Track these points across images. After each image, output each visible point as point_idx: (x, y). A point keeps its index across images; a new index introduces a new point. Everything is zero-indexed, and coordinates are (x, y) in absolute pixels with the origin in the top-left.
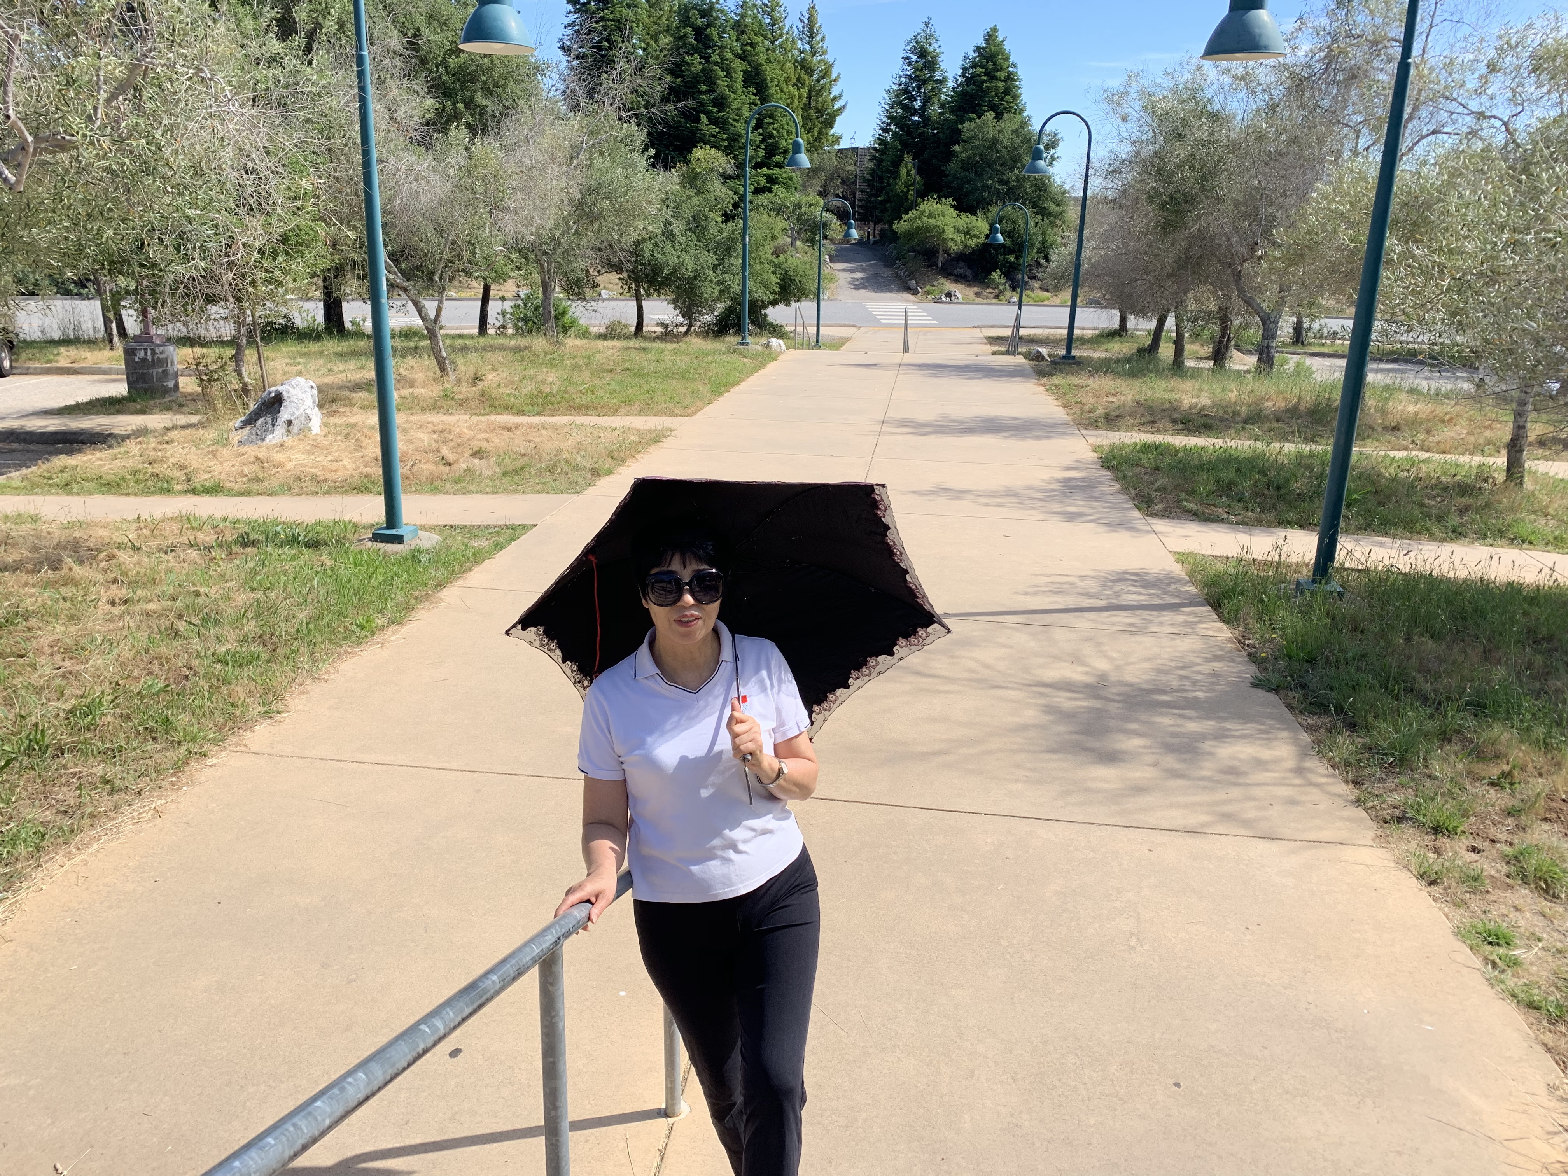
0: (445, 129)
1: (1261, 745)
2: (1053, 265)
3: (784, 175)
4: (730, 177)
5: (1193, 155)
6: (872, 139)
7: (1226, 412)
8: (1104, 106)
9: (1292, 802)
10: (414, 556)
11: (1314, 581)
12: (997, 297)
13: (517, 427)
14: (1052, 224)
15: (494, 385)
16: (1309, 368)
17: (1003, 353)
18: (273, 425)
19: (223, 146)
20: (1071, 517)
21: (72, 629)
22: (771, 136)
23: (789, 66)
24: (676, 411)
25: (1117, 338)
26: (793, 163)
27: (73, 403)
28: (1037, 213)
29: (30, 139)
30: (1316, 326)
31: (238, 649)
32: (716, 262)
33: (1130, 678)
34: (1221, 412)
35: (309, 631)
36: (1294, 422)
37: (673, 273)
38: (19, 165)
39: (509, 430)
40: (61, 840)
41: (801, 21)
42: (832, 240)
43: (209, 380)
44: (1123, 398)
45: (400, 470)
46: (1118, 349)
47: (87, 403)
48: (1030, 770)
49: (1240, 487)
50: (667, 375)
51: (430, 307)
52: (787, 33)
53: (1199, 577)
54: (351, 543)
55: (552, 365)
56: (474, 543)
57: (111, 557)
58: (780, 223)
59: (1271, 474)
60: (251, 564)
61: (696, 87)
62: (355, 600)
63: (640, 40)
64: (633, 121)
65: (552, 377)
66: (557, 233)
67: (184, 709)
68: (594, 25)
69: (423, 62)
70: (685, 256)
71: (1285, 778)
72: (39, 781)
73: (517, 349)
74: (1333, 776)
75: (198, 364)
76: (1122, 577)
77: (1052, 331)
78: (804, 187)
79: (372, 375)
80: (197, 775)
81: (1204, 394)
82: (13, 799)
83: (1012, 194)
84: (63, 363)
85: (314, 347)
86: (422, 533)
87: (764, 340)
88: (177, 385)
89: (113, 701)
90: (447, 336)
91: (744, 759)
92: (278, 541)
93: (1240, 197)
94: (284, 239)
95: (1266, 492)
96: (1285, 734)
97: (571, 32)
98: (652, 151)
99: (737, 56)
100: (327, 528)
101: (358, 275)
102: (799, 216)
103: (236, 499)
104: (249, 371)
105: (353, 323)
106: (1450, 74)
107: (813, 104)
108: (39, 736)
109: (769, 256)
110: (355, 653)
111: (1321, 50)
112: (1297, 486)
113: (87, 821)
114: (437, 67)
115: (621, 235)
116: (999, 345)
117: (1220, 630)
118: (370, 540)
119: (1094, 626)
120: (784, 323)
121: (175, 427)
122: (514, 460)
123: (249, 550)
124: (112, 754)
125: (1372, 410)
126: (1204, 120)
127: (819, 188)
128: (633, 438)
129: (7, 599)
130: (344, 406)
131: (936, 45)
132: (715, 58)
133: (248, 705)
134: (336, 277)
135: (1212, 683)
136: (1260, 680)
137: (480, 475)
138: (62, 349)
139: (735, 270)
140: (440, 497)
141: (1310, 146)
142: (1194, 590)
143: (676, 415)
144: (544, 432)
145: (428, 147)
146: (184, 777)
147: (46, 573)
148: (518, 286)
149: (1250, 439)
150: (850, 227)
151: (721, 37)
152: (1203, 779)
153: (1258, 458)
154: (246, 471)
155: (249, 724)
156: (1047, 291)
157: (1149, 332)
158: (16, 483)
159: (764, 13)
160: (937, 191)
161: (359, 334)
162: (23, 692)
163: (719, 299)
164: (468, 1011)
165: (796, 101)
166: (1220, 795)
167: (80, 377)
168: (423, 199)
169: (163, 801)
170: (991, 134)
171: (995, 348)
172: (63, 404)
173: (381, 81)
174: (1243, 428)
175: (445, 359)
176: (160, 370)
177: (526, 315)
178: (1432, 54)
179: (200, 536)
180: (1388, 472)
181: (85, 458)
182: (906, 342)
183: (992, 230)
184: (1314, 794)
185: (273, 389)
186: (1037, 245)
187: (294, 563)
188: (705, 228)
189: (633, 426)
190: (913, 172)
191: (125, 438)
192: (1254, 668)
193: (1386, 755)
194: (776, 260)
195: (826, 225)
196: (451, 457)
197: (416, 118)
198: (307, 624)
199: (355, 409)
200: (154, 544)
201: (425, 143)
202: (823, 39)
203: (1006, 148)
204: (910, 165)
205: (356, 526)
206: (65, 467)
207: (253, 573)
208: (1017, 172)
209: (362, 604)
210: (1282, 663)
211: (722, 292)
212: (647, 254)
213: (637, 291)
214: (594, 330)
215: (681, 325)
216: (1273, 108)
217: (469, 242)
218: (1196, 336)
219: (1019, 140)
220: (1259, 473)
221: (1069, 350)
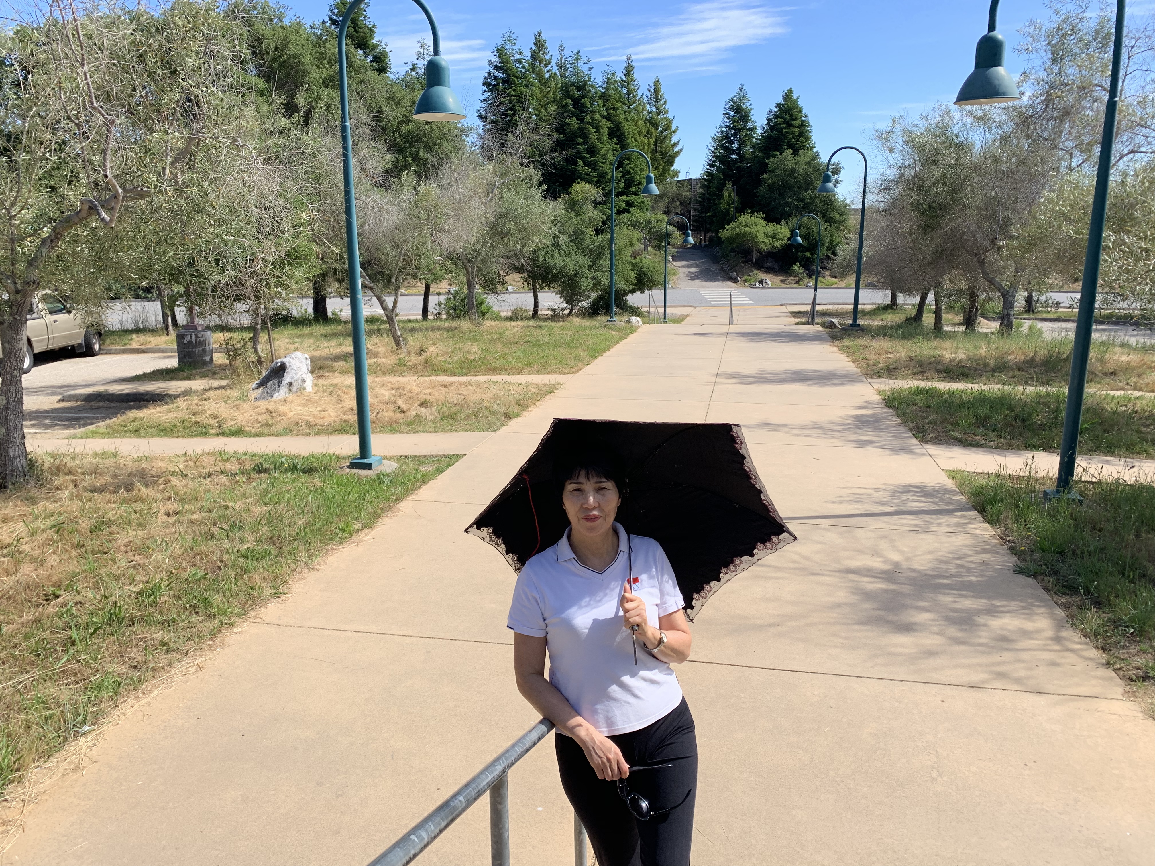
0: (399, 176)
1: (1025, 619)
2: (840, 258)
3: (639, 201)
4: (600, 203)
5: (944, 175)
6: (702, 172)
7: (978, 364)
8: (876, 142)
9: (1054, 664)
10: (380, 478)
11: (1058, 491)
12: (797, 282)
13: (451, 385)
14: (838, 229)
15: (434, 355)
16: (1040, 330)
17: (804, 324)
18: (279, 386)
19: (250, 192)
20: (862, 444)
21: (140, 533)
22: (629, 173)
23: (641, 122)
24: (564, 370)
25: (890, 311)
26: (647, 191)
27: (141, 373)
28: (826, 221)
29: (120, 191)
30: (1043, 298)
31: (256, 547)
32: (591, 264)
33: (917, 567)
34: (974, 364)
35: (306, 534)
36: (1032, 370)
37: (560, 272)
38: (112, 209)
39: (446, 386)
40: (132, 687)
41: (649, 90)
42: (674, 246)
43: (235, 355)
44: (898, 355)
45: (370, 416)
46: (890, 319)
47: (151, 373)
48: (846, 638)
49: (994, 420)
50: (556, 345)
51: (389, 301)
52: (639, 100)
53: (967, 489)
54: (335, 470)
55: (475, 340)
56: (422, 469)
57: (167, 482)
58: (636, 234)
59: (1018, 409)
60: (264, 486)
61: (574, 140)
62: (338, 511)
63: (534, 109)
64: (531, 166)
65: (474, 348)
66: (478, 246)
67: (217, 591)
68: (502, 99)
69: (384, 129)
70: (568, 260)
71: (1047, 645)
72: (117, 644)
73: (450, 329)
74: (1086, 644)
75: (227, 344)
76: (907, 489)
77: (840, 307)
78: (653, 208)
79: (350, 349)
80: (227, 640)
81: (960, 351)
82: (99, 657)
83: (807, 208)
84: (135, 345)
85: (306, 330)
86: (385, 462)
87: (625, 318)
88: (212, 359)
89: (168, 585)
90: (400, 321)
91: (633, 629)
92: (283, 469)
93: (981, 205)
94: (289, 254)
95: (1014, 423)
96: (1042, 610)
97: (486, 105)
98: (545, 187)
99: (604, 117)
100: (318, 458)
101: (339, 279)
102: (650, 229)
103: (252, 439)
104: (262, 348)
105: (333, 313)
106: (1144, 109)
107: (659, 149)
108: (117, 611)
109: (629, 258)
110: (338, 550)
111: (1041, 94)
112: (1038, 419)
113: (150, 673)
114: (393, 133)
115: (523, 247)
116: (801, 317)
117: (986, 529)
118: (348, 467)
119: (887, 526)
120: (639, 306)
121: (210, 389)
122: (449, 408)
123: (262, 475)
124: (167, 624)
125: (1093, 360)
126: (952, 149)
127: (663, 209)
128: (533, 390)
129: (97, 513)
130: (329, 371)
131: (748, 104)
132: (588, 119)
133: (263, 588)
134: (323, 281)
135: (982, 570)
136: (1020, 568)
137: (426, 419)
138: (134, 336)
139: (605, 269)
140: (397, 436)
141: (1036, 165)
142: (963, 498)
143: (565, 373)
144: (470, 387)
145: (387, 188)
146: (217, 641)
147: (123, 493)
148: (450, 285)
149: (998, 384)
150: (687, 235)
151: (592, 104)
152: (980, 645)
153: (1006, 398)
154: (260, 419)
155: (262, 602)
156: (835, 277)
157: (914, 305)
158: (103, 430)
159: (622, 86)
160: (750, 208)
161: (337, 321)
162: (106, 579)
163: (592, 290)
164: (444, 824)
165: (646, 148)
166: (996, 658)
167: (146, 355)
168: (385, 224)
169: (203, 659)
170: (790, 165)
171: (798, 320)
172: (134, 374)
173: (355, 144)
174: (993, 376)
175: (399, 337)
176: (201, 349)
177: (455, 305)
178: (1128, 94)
179: (228, 466)
180: (1110, 407)
181: (149, 412)
182: (731, 317)
183: (793, 234)
184: (1071, 658)
185: (279, 360)
186: (827, 244)
187: (294, 485)
188: (582, 239)
189: (533, 382)
190: (732, 194)
191: (176, 397)
192: (1014, 559)
193: (1128, 627)
194: (633, 261)
195: (669, 235)
196: (404, 407)
197: (379, 168)
198: (305, 529)
199: (336, 374)
200: (196, 472)
201: (385, 186)
202: (665, 103)
203: (801, 175)
204: (730, 190)
205: (338, 457)
206: (136, 418)
207: (266, 492)
208: (810, 192)
209: (343, 514)
210: (1037, 555)
211: (595, 285)
212: (541, 259)
213: (534, 286)
214: (503, 314)
215: (565, 309)
216: (1005, 139)
217: (417, 255)
218: (950, 308)
219: (811, 170)
220: (1007, 409)
221: (855, 320)
